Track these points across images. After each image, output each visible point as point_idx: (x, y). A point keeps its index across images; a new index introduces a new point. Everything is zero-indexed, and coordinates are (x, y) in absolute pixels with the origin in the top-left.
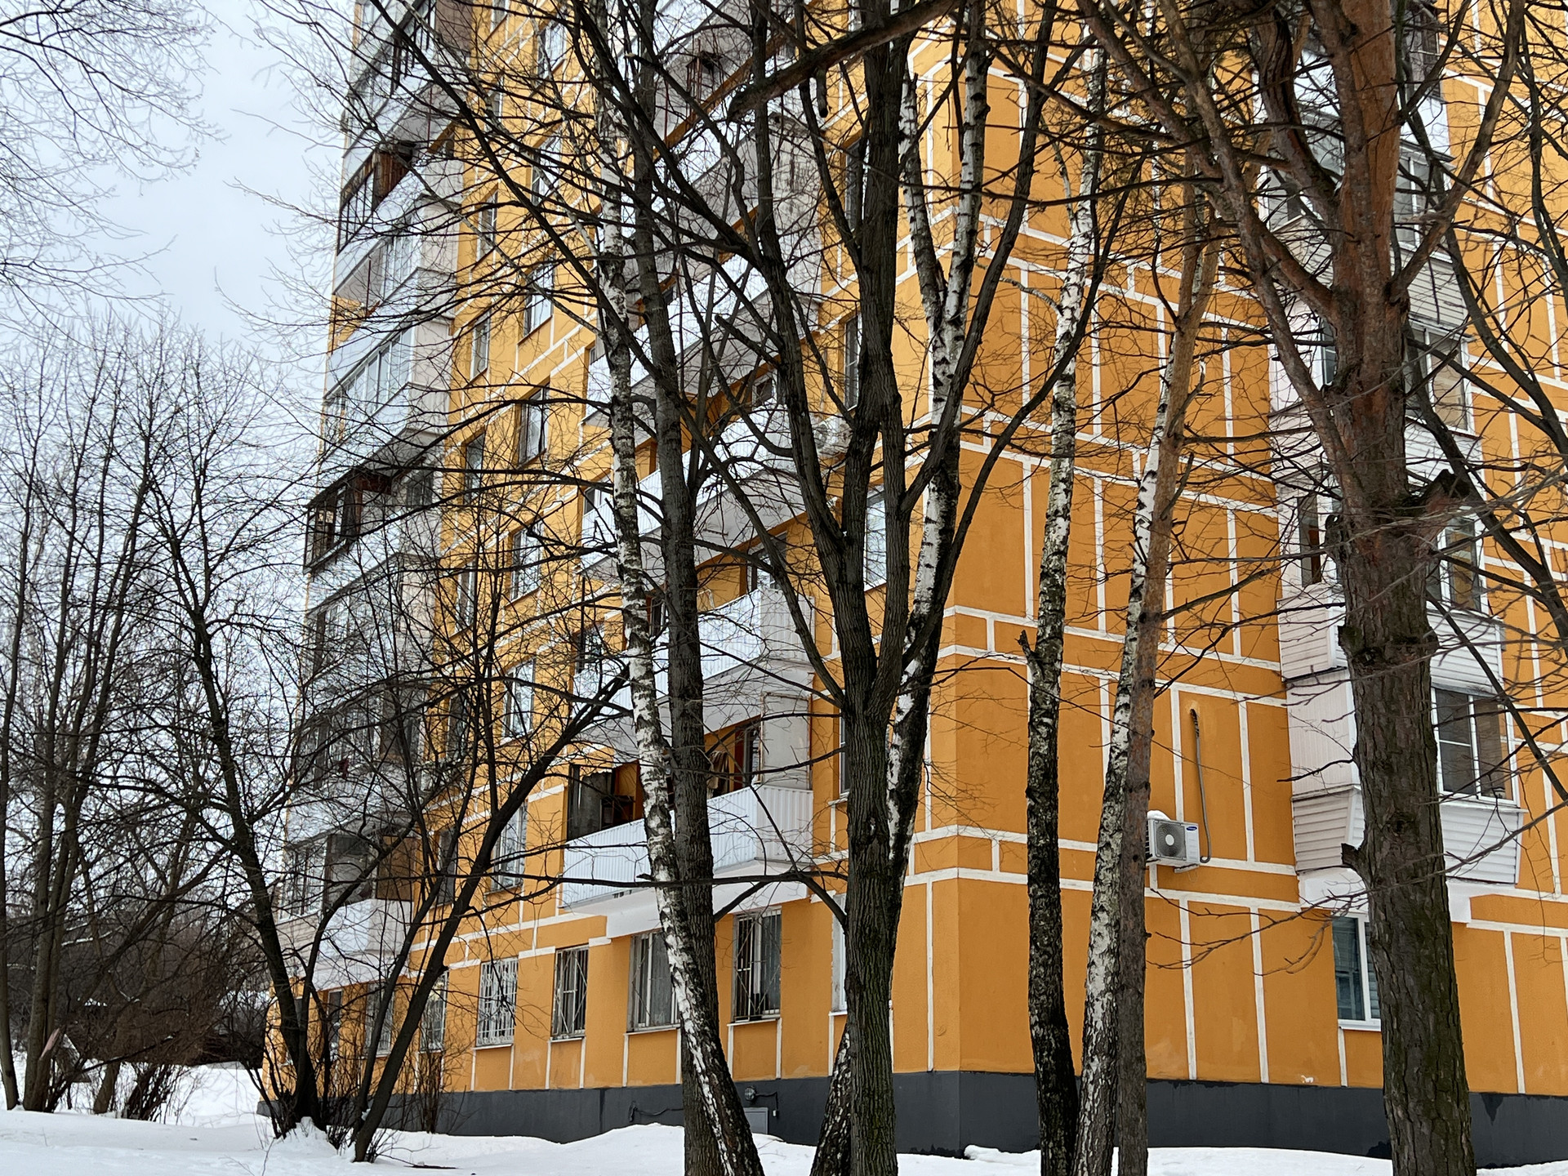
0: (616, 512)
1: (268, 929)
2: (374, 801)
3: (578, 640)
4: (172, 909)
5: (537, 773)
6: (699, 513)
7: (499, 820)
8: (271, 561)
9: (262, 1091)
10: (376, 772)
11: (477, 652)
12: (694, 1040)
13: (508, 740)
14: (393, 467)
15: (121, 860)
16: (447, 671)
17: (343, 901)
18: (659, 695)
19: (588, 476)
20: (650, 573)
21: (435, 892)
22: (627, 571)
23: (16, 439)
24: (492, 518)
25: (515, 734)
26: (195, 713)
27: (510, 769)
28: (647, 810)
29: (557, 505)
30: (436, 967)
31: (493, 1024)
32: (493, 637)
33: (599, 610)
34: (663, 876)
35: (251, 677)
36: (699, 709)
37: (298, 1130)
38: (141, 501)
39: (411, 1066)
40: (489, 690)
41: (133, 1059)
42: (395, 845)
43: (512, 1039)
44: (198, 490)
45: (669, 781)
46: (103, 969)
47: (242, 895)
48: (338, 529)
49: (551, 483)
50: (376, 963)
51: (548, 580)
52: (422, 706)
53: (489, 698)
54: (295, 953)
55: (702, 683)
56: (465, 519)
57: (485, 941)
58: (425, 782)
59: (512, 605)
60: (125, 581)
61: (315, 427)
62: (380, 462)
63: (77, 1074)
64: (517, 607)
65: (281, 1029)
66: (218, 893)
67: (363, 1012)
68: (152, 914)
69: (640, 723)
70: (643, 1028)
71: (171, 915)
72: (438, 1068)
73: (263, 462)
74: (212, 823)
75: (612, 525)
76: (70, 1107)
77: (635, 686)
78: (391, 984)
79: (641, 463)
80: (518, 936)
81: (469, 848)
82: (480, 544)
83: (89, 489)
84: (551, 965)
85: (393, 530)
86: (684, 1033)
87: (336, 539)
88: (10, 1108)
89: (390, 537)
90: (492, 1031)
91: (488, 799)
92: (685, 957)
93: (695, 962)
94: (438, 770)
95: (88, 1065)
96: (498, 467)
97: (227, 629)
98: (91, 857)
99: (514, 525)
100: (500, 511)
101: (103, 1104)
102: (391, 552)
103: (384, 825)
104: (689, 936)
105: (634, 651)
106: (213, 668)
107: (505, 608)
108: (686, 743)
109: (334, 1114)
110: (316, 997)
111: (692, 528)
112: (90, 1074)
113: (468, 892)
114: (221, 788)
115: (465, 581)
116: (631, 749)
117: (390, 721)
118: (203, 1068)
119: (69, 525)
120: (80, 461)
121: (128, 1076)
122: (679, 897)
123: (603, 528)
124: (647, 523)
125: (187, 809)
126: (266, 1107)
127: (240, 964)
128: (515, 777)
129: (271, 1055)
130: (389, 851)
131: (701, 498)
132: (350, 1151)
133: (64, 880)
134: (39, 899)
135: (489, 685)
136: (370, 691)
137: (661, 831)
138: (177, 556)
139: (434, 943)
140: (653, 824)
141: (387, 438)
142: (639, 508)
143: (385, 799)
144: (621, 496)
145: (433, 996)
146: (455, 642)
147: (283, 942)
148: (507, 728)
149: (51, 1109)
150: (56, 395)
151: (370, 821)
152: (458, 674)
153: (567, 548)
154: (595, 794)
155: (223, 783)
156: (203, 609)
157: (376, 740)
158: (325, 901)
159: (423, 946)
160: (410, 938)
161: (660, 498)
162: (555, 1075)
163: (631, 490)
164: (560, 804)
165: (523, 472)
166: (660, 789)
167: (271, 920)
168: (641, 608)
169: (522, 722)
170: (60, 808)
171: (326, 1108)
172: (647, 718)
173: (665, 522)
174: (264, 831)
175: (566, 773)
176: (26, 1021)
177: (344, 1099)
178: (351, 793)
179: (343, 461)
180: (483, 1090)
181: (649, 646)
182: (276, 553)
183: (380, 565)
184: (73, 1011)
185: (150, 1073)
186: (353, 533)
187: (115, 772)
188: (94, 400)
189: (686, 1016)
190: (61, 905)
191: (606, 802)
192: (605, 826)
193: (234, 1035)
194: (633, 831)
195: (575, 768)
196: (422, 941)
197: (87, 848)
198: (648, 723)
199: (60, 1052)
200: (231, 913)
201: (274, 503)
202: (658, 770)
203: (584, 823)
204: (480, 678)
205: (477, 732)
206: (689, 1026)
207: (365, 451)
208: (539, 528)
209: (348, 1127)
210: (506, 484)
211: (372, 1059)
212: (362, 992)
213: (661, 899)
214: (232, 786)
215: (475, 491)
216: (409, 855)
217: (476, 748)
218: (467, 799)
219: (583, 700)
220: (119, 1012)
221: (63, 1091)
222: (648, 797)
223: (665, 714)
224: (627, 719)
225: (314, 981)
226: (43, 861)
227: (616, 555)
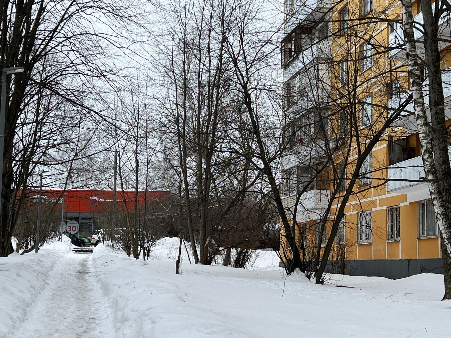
0: (405, 31)
1: (278, 201)
2: (313, 153)
3: (389, 86)
4: (244, 194)
5: (376, 139)
6: (440, 29)
7: (361, 159)
8: (270, 64)
9: (281, 258)
10: (314, 142)
11: (349, 94)
12: (447, 241)
13: (363, 127)
14: (313, 22)
15: (225, 177)
16: (339, 102)
17: (304, 190)
18: (426, 105)
19: (391, 18)
20: (419, 55)
21: (339, 186)
22: (410, 55)
23: (178, 26)
24: (352, 39)
25: (365, 125)
26: (246, 123)
27: (365, 139)
28: (423, 152)
29: (379, 31)
30: (341, 214)
31: (364, 235)
32: (356, 87)
33: (398, 73)
34: (430, 177)
35: (265, 109)
36: (443, 110)
37: (295, 272)
38: (223, 46)
39: (334, 250)
40: (355, 108)
41: (236, 247)
42: (322, 169)
43: (371, 241)
44: (242, 39)
45: (431, 140)
46: (223, 216)
47: (268, 189)
48: (293, 49)
49: (377, 22)
50: (319, 213)
51: (377, 62)
52: (330, 116)
53: (355, 112)
54: (289, 209)
55: (444, 100)
56: (342, 40)
57: (359, 204)
58: (332, 145)
59: (363, 73)
60: (219, 76)
61: (283, 10)
62: (308, 21)
63: (217, 252)
64: (365, 74)
65: (286, 237)
66: (259, 189)
67: (315, 230)
68: (237, 197)
69: (418, 117)
70: (424, 237)
71: (244, 197)
72: (344, 251)
73: (265, 26)
74: (255, 162)
75: (403, 37)
76: (216, 263)
77: (415, 102)
78: (325, 220)
79: (414, 10)
80: (372, 202)
81: (351, 170)
82: (349, 50)
83: (204, 43)
84: (385, 213)
85: (315, 48)
86: (442, 238)
87: (293, 53)
88: (196, 263)
89: (314, 50)
90: (364, 237)
91: (357, 151)
92: (442, 209)
93: (446, 211)
94: (337, 141)
95: (220, 249)
96: (354, 18)
97: (255, 91)
98: (215, 176)
99: (362, 41)
100: (356, 36)
101: (226, 262)
102: (314, 57)
103: (318, 162)
104: (443, 201)
105: (415, 88)
106: (252, 107)
107: (360, 75)
108: (438, 124)
109: (307, 267)
110: (297, 225)
111: (437, 35)
112: (221, 252)
113: (351, 185)
114: (258, 151)
115: (343, 66)
116: (414, 128)
117: (318, 122)
118: (259, 250)
119: (198, 56)
120: (200, 33)
121: (234, 253)
122: (438, 186)
123: (399, 38)
124: (417, 35)
125: (246, 158)
126: (282, 264)
127: (269, 213)
128: (367, 141)
129: (283, 246)
130: (320, 171)
131: (440, 22)
132: (314, 280)
133: (207, 185)
134: (200, 192)
135: (355, 106)
136: (309, 111)
137: (429, 160)
138: (236, 65)
139: (339, 205)
140: (426, 157)
141: (310, 11)
142: (414, 29)
143: (318, 152)
144: (406, 24)
145: (341, 225)
146: (341, 90)
147: (284, 205)
148: (362, 123)
149: (209, 264)
150: (191, 8)
151: (313, 161)
152: (342, 102)
153: (385, 48)
154: (399, 147)
155: (258, 149)
156: (247, 84)
157: (312, 130)
158: (298, 190)
159: (336, 206)
160: (330, 204)
161: (423, 23)
162: (389, 254)
163: (410, 21)
164: (385, 151)
165: (365, 19)
166: (428, 143)
167: (279, 198)
168: (417, 70)
169: (369, 120)
170: (203, 160)
171: (304, 264)
172: (421, 115)
173: (425, 34)
174: (274, 166)
175: (387, 139)
176: (199, 234)
177: (311, 262)
178: (304, 151)
179: (294, 22)
180: (362, 259)
181: (420, 86)
182: (270, 61)
183: (311, 62)
184: (214, 231)
185: (241, 252)
186: (299, 50)
187: (221, 146)
188: (204, 9)
189: (443, 232)
190: (207, 193)
191: (404, 150)
192: (404, 159)
193: (269, 238)
194: (417, 161)
195: (390, 137)
196: (335, 205)
197: (214, 173)
198: (422, 117)
199: (211, 245)
200: (265, 195)
201: (269, 42)
202: (427, 136)
203: (396, 158)
204: (351, 104)
205: (351, 125)
206: (444, 236)
207: (303, 17)
208: (373, 41)
209: (313, 272)
210: (358, 25)
211: (320, 248)
212: (314, 223)
213: (430, 187)
214: (262, 150)
215: (346, 28)
216: (328, 172)
217: (351, 131)
218: (349, 150)
219: (393, 109)
220: (229, 231)
221: (213, 258)
222: (422, 146)
223: (428, 113)
224: (412, 116)
225: (296, 219)
226: (200, 178)
227: (404, 49)
